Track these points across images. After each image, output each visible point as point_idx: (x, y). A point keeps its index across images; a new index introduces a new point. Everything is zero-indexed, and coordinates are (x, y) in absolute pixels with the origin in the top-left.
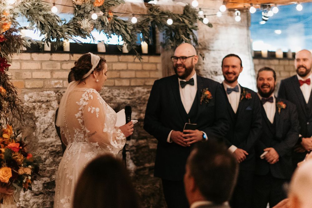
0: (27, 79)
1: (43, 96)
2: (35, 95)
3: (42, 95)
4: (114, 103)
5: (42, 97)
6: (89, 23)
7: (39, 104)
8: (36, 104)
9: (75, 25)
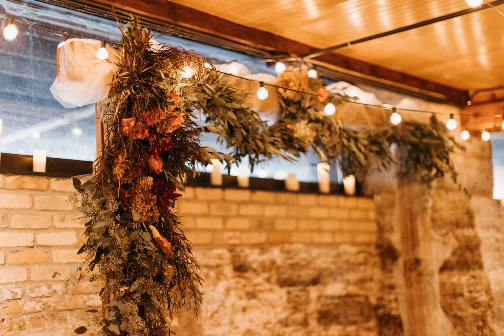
4: (313, 269)
6: (309, 127)
9: (283, 132)
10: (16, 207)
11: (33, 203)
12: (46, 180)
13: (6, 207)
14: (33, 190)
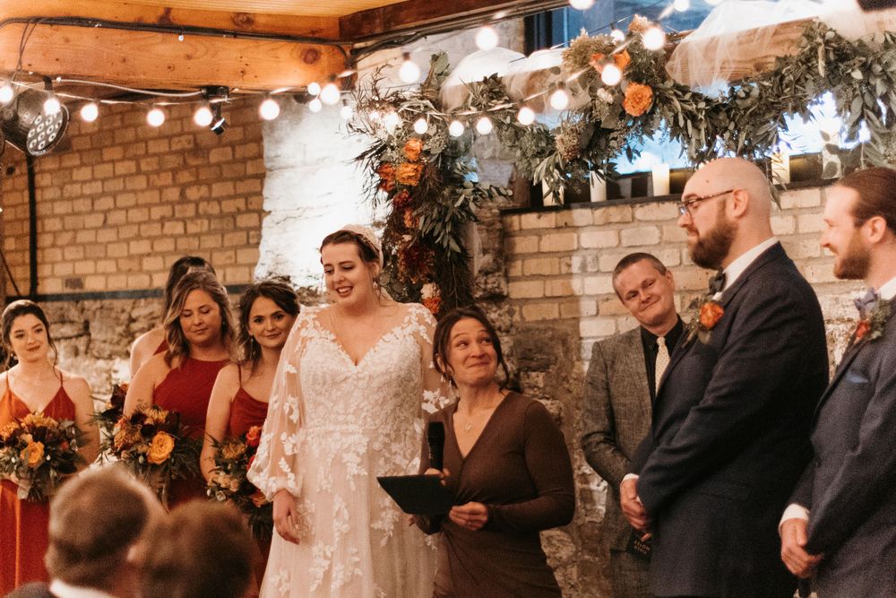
0: (810, 259)
1: (847, 306)
2: (829, 302)
3: (845, 304)
5: (846, 309)
7: (842, 327)
8: (835, 326)
10: (605, 246)
11: (620, 241)
12: (630, 209)
13: (596, 246)
14: (619, 223)
